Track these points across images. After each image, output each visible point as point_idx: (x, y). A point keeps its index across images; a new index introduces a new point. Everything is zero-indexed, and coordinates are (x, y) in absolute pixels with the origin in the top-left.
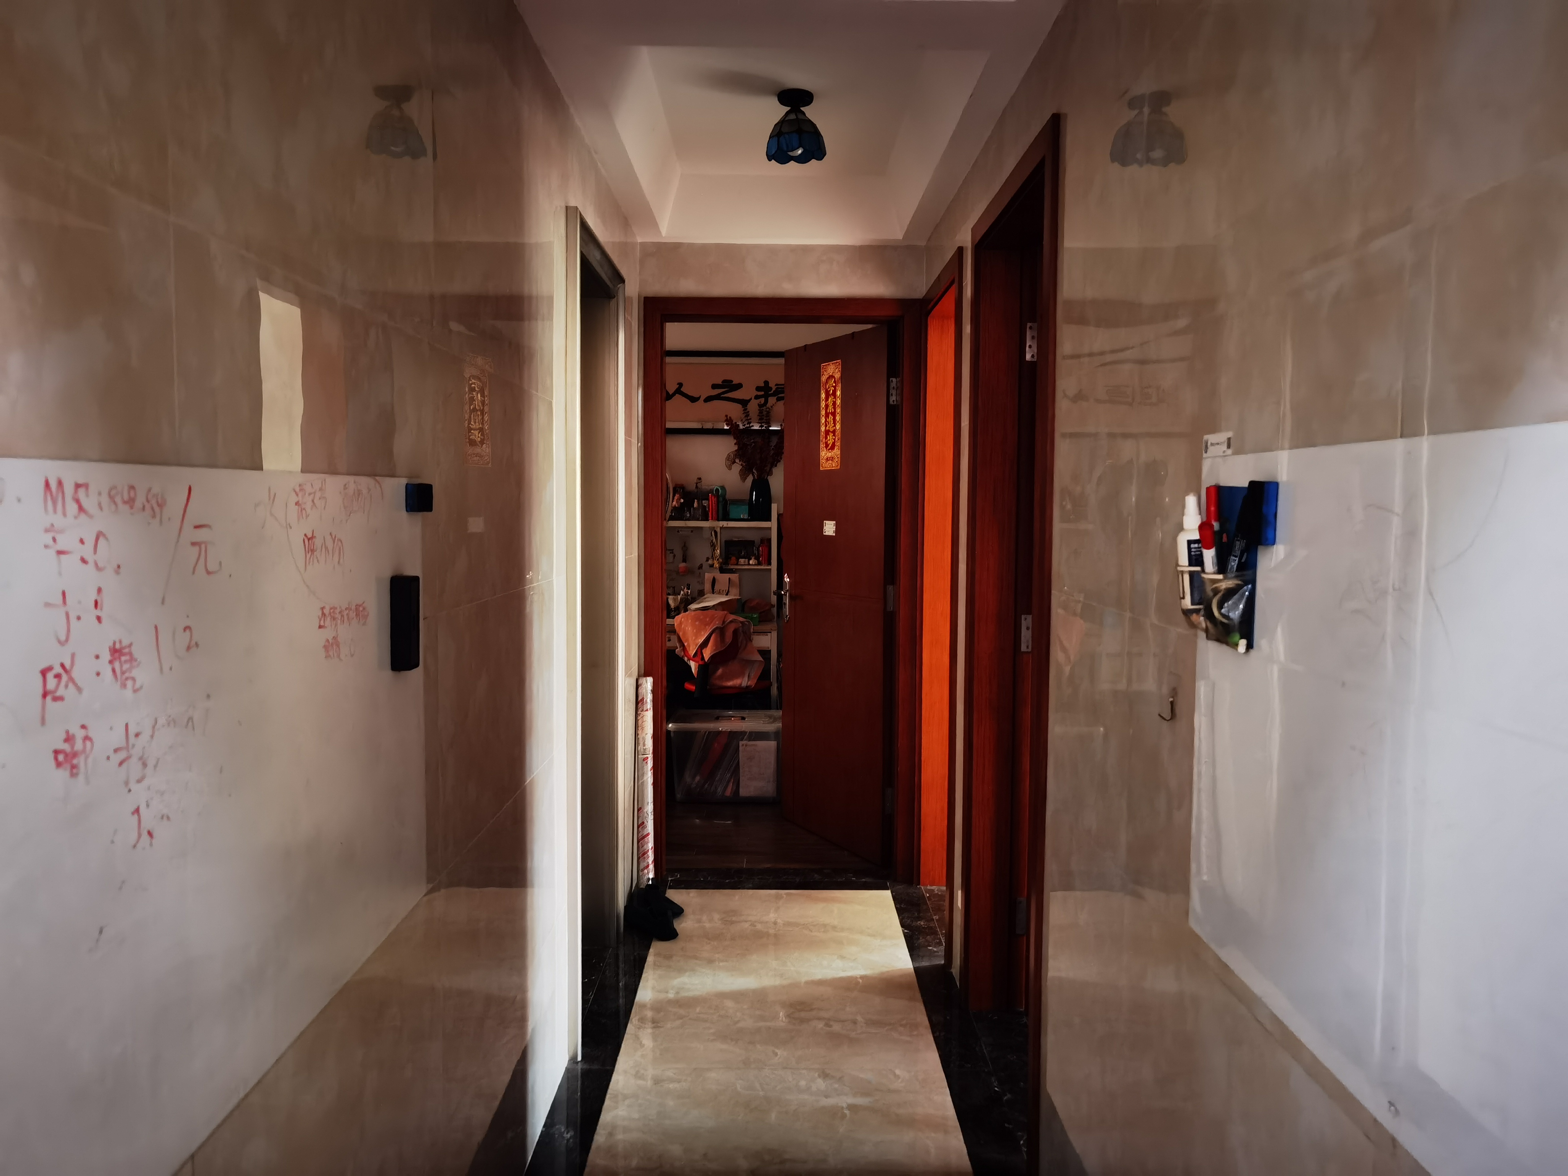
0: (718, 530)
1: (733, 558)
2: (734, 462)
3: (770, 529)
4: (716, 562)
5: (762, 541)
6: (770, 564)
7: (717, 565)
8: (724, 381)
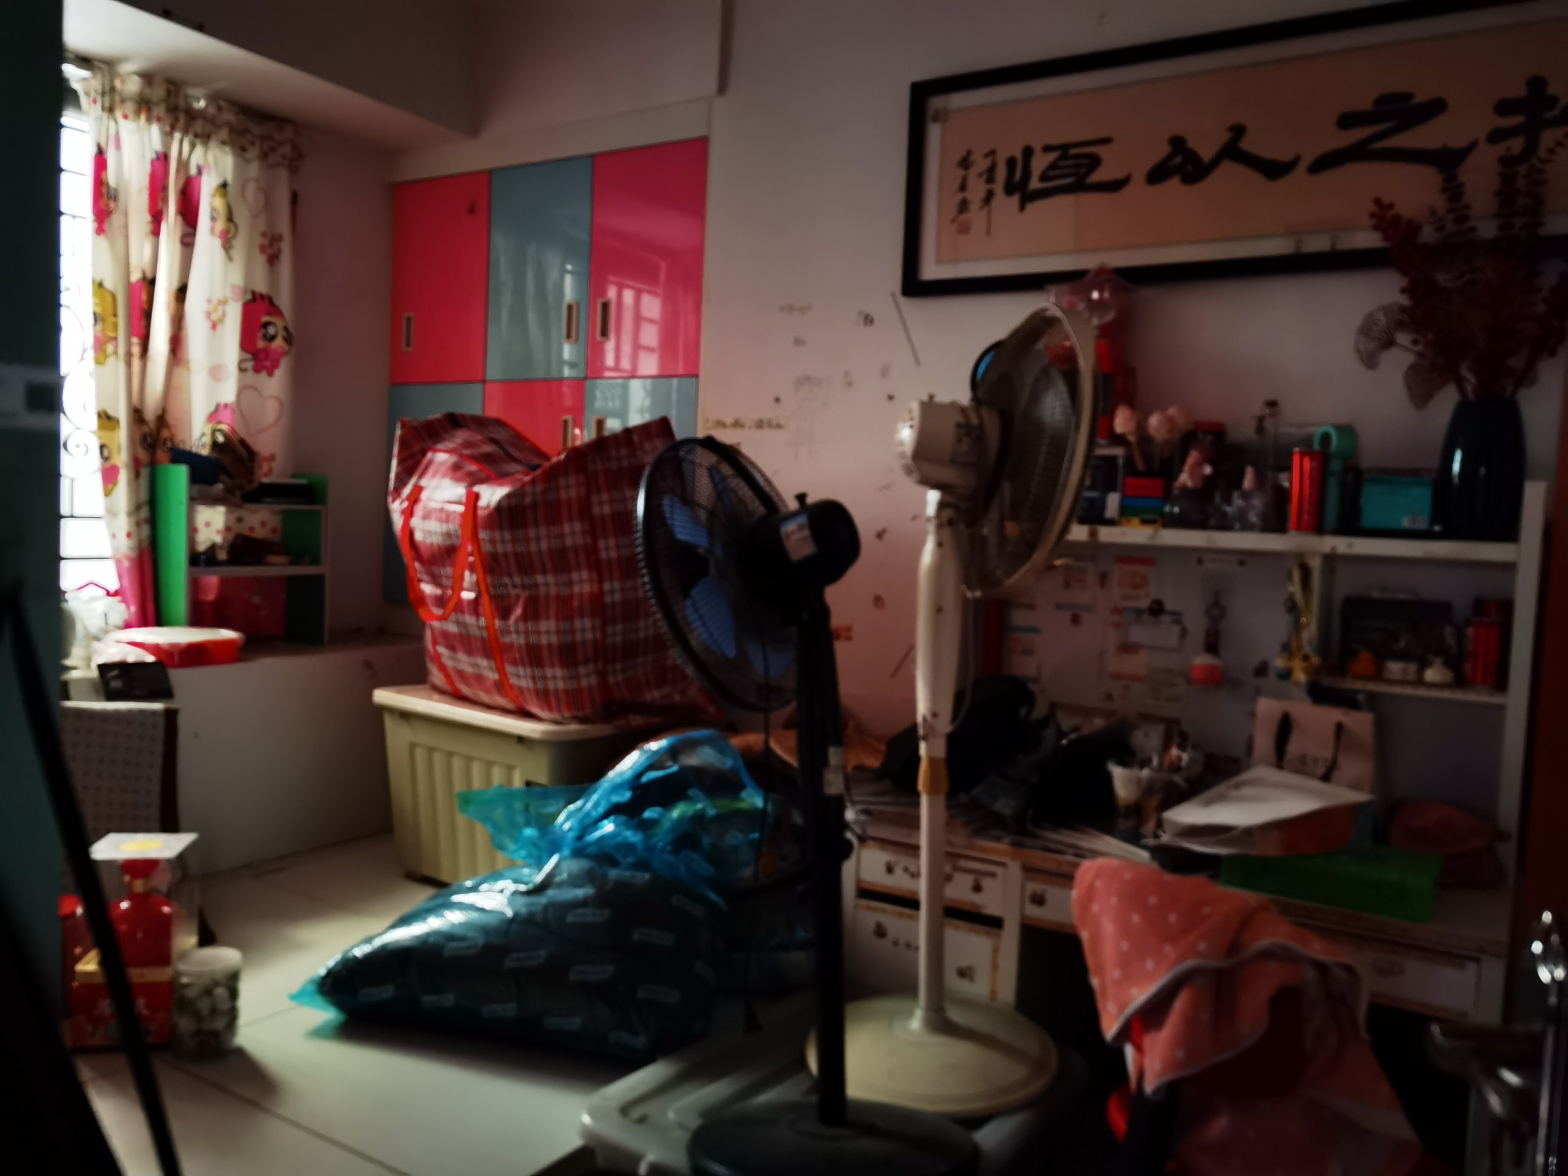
0: (1315, 564)
1: (1364, 658)
2: (1388, 343)
3: (1510, 567)
4: (1297, 665)
5: (1480, 606)
6: (1501, 683)
7: (1300, 676)
8: (1383, 100)
